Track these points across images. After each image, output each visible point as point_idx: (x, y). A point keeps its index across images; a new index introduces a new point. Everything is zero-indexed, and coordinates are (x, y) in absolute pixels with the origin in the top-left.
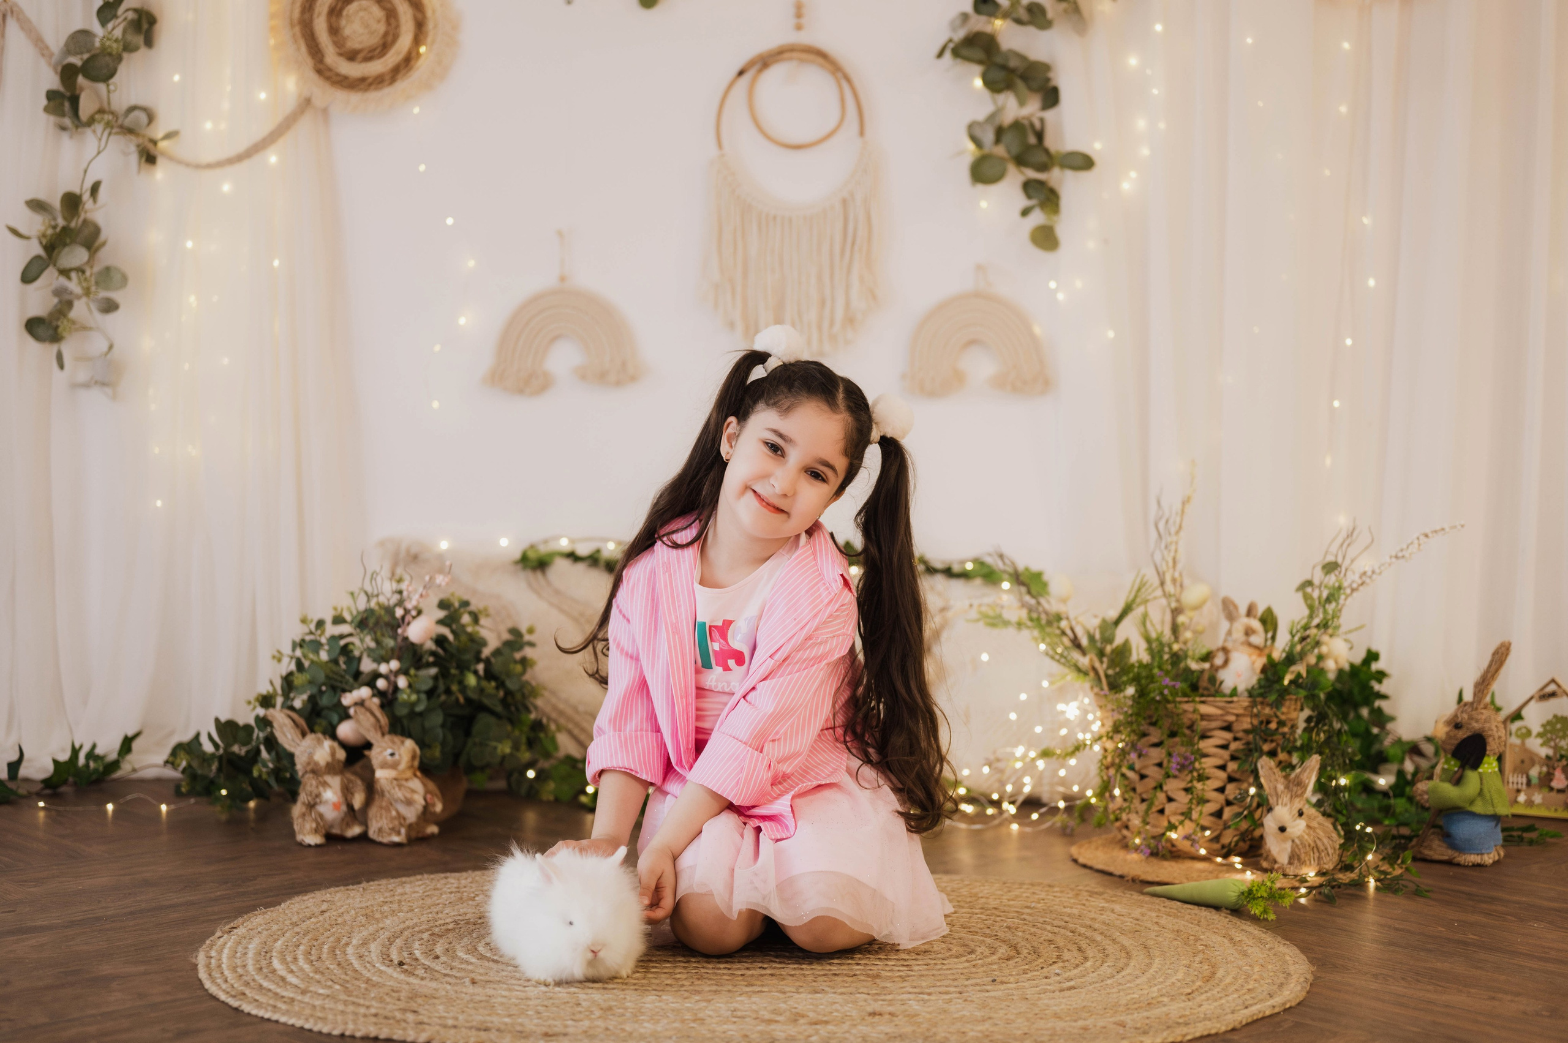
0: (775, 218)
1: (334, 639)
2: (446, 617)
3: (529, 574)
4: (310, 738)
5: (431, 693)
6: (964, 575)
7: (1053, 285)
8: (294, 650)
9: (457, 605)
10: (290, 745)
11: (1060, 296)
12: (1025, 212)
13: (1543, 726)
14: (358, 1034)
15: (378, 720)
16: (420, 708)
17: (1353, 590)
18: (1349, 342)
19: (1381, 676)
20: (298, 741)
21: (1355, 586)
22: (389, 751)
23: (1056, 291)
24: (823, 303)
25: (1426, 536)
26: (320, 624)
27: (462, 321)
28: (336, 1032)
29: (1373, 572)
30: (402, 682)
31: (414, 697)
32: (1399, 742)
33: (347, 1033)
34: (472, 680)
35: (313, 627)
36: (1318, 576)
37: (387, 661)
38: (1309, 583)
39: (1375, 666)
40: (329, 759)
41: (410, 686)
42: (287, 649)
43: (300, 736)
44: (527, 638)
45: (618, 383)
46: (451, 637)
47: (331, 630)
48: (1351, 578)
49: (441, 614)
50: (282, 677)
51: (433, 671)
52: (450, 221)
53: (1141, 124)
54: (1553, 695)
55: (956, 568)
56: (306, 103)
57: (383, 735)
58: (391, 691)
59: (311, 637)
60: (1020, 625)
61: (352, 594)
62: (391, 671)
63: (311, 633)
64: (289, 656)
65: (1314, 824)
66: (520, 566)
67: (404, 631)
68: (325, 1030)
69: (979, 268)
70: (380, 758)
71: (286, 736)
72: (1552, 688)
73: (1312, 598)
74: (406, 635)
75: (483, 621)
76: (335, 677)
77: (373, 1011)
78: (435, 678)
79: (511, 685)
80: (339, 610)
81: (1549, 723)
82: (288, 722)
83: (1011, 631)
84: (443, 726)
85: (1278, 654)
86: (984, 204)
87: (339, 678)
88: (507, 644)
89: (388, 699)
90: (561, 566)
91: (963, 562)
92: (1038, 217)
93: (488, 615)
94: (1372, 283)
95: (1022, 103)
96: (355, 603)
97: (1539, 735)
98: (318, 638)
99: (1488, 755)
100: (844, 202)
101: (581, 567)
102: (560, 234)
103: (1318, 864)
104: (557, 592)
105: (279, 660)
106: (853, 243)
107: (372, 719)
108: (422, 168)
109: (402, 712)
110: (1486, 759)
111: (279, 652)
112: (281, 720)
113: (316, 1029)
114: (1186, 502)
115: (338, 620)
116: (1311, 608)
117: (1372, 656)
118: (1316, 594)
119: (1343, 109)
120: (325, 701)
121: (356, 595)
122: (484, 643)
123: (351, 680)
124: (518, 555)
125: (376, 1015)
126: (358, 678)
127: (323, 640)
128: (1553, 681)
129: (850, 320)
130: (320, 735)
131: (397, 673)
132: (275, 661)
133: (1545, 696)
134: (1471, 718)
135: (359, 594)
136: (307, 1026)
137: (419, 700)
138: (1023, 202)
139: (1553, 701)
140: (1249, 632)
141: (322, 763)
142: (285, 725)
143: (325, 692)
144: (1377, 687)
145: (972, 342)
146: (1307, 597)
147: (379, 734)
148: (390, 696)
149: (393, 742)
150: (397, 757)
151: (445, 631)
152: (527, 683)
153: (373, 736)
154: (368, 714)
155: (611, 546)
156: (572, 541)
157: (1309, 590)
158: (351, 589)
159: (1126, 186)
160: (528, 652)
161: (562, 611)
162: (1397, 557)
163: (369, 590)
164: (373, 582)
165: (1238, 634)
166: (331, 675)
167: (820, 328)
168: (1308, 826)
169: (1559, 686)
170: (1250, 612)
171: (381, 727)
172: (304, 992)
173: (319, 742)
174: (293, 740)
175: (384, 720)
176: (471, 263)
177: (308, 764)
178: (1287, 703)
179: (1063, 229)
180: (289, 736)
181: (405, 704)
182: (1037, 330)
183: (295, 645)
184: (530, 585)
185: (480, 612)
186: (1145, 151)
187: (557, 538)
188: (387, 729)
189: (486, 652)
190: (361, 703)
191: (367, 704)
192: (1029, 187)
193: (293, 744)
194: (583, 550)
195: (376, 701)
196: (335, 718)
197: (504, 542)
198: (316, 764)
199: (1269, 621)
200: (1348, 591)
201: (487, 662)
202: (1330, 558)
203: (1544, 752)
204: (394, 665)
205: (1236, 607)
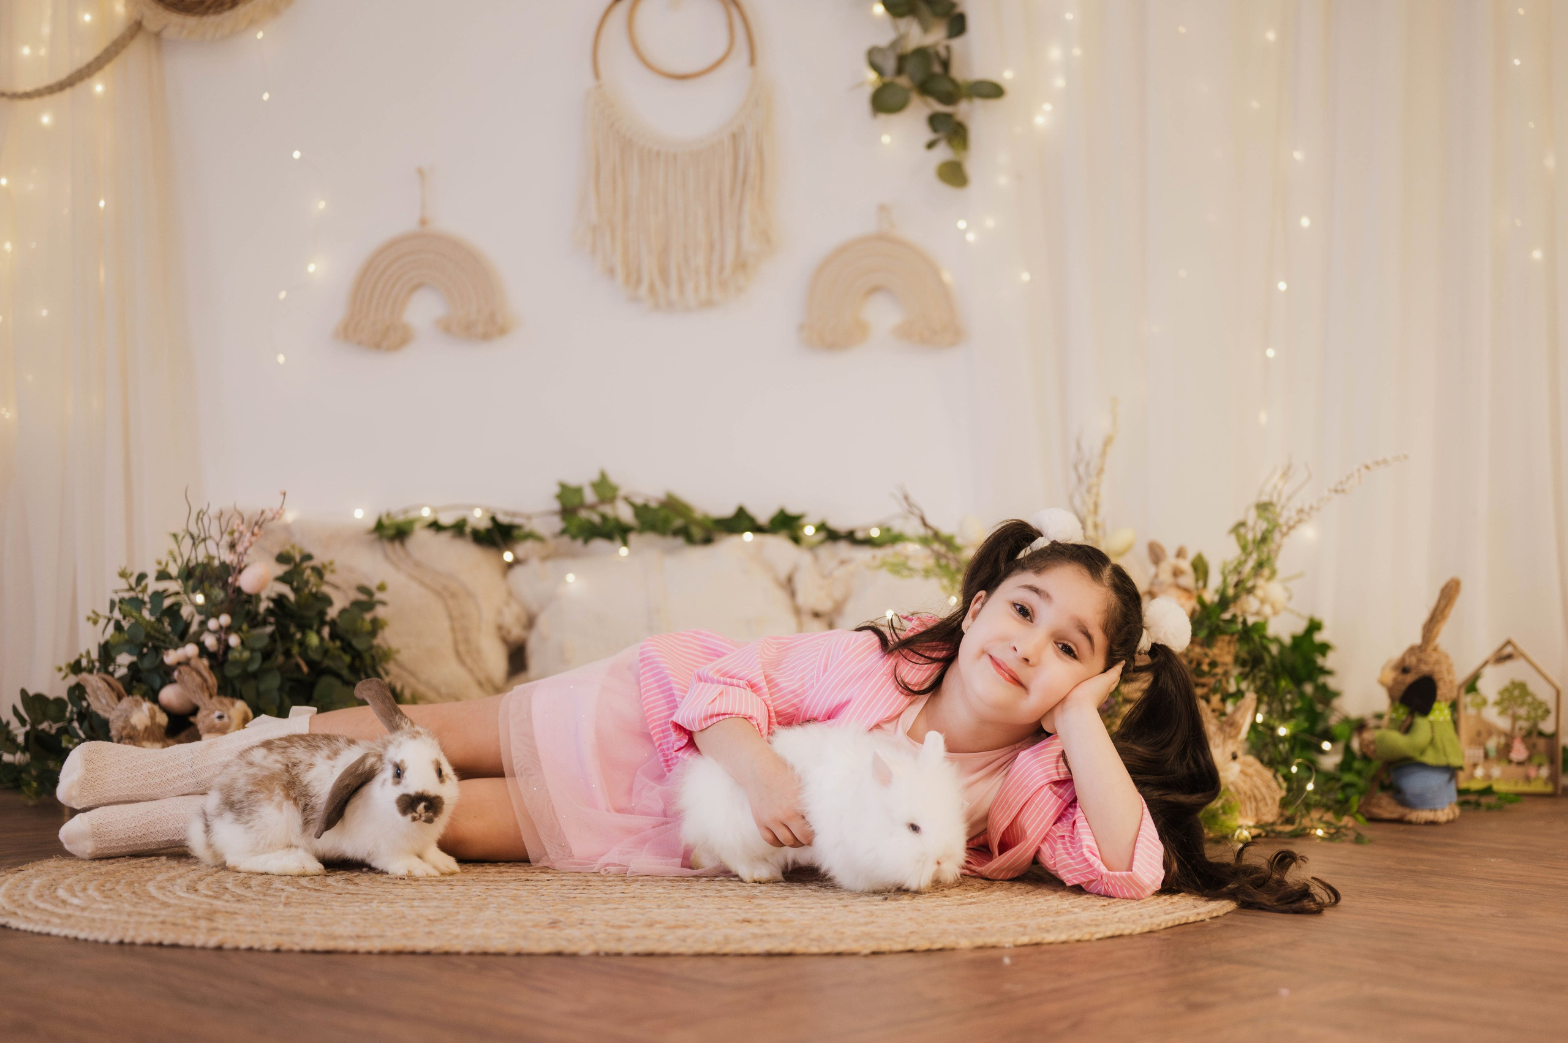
0: (658, 154)
1: (158, 596)
2: (287, 573)
3: (388, 547)
4: (127, 702)
5: (267, 655)
6: (869, 542)
7: (962, 224)
8: (112, 610)
9: (298, 559)
10: (105, 711)
11: (971, 237)
12: (931, 145)
13: (1501, 693)
14: (139, 940)
15: (205, 680)
16: (254, 667)
17: (1290, 528)
18: (1282, 286)
19: (1324, 648)
20: (114, 706)
21: (1291, 523)
22: (217, 713)
23: (965, 232)
24: (711, 247)
25: (1367, 467)
26: (142, 577)
27: (312, 268)
28: (114, 939)
29: (1311, 508)
30: (234, 640)
31: (246, 654)
32: (1346, 720)
33: (127, 940)
34: (313, 640)
35: (133, 581)
36: (1252, 517)
37: (217, 617)
38: (1242, 524)
39: (1319, 637)
40: (148, 722)
41: (243, 643)
42: (104, 610)
43: (116, 700)
44: (379, 596)
45: (486, 337)
46: (292, 596)
47: (153, 585)
48: (1286, 515)
49: (281, 569)
50: (99, 645)
51: (269, 629)
52: (297, 155)
53: (1055, 53)
54: (1509, 657)
55: (860, 535)
56: (136, 27)
57: (211, 696)
58: (221, 652)
59: (132, 594)
60: (927, 573)
61: (175, 536)
62: (221, 627)
63: (131, 589)
64: (105, 617)
65: (1250, 771)
66: (375, 536)
67: (236, 580)
68: (102, 938)
69: (883, 209)
70: (207, 722)
71: (100, 702)
72: (1509, 650)
73: (1245, 538)
74: (237, 584)
75: (328, 577)
76: (157, 635)
77: (160, 919)
78: (272, 636)
79: (358, 644)
80: (164, 564)
81: (1506, 690)
82: (102, 685)
83: (917, 581)
84: (281, 689)
85: (1210, 596)
86: (886, 139)
87: (162, 637)
88: (356, 604)
89: (218, 659)
90: (421, 537)
91: (867, 529)
92: (943, 153)
93: (333, 571)
94: (1305, 222)
95: (926, 29)
96: (179, 547)
97: (1497, 703)
98: (140, 596)
99: (1439, 701)
100: (734, 137)
101: (444, 537)
102: (421, 172)
103: (1257, 815)
104: (418, 564)
105: (95, 622)
106: (744, 182)
107: (198, 679)
108: (266, 96)
109: (232, 672)
110: (1436, 706)
111: (94, 612)
112: (94, 683)
113: (91, 938)
114: (1108, 442)
115: (163, 576)
116: (1244, 548)
117: (1314, 626)
118: (1250, 537)
119: (1271, 36)
120: (146, 664)
121: (180, 538)
122: (328, 602)
123: (176, 639)
124: (372, 523)
125: (163, 923)
126: (183, 635)
127: (147, 599)
128: (1509, 643)
129: (741, 265)
130: (138, 697)
131: (228, 630)
132: (90, 623)
133: (1502, 658)
134: (1419, 660)
135: (183, 537)
136: (82, 935)
137: (251, 660)
138: (928, 135)
139: (1509, 665)
140: (1177, 573)
141: (140, 727)
142: (99, 688)
143: (145, 655)
144: (1320, 661)
145: (875, 290)
146: (1239, 537)
147: (207, 695)
148: (220, 658)
149: (221, 703)
150: (226, 720)
151: (285, 589)
152: (379, 647)
153: (201, 699)
154: (194, 674)
155: (478, 513)
156: (434, 510)
157: (1242, 530)
158: (174, 531)
159: (1040, 120)
160: (380, 612)
161: (422, 584)
162: (1336, 491)
163: (195, 533)
164: (200, 522)
165: (1166, 576)
166: (152, 633)
167: (708, 274)
168: (1242, 772)
169: (1515, 647)
170: (1180, 554)
171: (208, 688)
172: (83, 909)
173: (138, 705)
174: (108, 704)
175: (212, 680)
176: (322, 205)
177: (124, 728)
178: (1219, 644)
179: (973, 164)
180: (104, 701)
181: (236, 662)
182: (947, 277)
183: (113, 604)
184: (386, 557)
185: (324, 566)
186: (1060, 82)
187: (420, 507)
188: (215, 690)
189: (332, 613)
190: (186, 662)
191: (193, 662)
192: (935, 121)
193: (108, 709)
194: (446, 519)
195: (205, 662)
196: (157, 682)
197: (359, 514)
198: (134, 728)
199: (1200, 568)
200: (1284, 529)
201: (333, 624)
202: (1265, 498)
203: (1503, 723)
204: (225, 620)
205: (1162, 550)
